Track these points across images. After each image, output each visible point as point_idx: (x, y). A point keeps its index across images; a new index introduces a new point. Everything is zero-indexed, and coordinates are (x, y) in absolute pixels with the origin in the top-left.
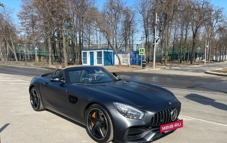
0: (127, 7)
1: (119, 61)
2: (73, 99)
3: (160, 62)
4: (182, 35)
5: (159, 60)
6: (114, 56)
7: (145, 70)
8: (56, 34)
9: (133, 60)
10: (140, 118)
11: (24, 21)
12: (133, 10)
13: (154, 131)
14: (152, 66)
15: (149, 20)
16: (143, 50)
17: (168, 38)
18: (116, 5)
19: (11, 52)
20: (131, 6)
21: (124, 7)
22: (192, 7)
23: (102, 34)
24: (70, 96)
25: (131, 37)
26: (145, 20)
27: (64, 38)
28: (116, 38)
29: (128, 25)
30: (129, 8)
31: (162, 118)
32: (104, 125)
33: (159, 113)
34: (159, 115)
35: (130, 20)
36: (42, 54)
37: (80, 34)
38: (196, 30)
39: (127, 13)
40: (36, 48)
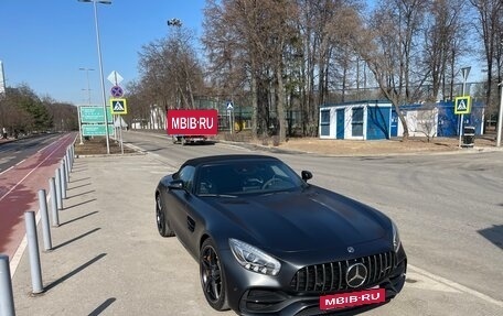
1: (405, 128)
2: (191, 225)
16: (465, 101)
28: (407, 72)
33: (311, 267)
40: (230, 106)
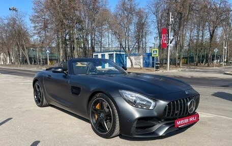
0: (140, 9)
1: (132, 63)
2: (76, 90)
3: (175, 64)
4: (198, 36)
5: (174, 63)
6: (126, 58)
7: (159, 72)
8: (67, 37)
9: (146, 62)
10: (151, 108)
11: (37, 25)
12: (147, 11)
13: (167, 124)
14: (166, 68)
15: (163, 21)
16: (156, 51)
17: (183, 40)
18: (129, 7)
19: (24, 57)
20: (144, 7)
21: (137, 8)
22: (209, 7)
23: (114, 37)
24: (72, 87)
25: (144, 40)
26: (159, 22)
27: (76, 41)
28: (128, 41)
29: (141, 26)
30: (142, 10)
31: (177, 109)
32: (109, 117)
33: (173, 102)
34: (174, 105)
35: (143, 21)
36: (54, 58)
37: (91, 37)
38: (214, 31)
39: (140, 14)
40: (48, 51)
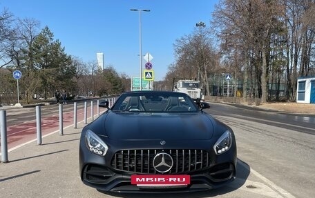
40: (228, 77)
